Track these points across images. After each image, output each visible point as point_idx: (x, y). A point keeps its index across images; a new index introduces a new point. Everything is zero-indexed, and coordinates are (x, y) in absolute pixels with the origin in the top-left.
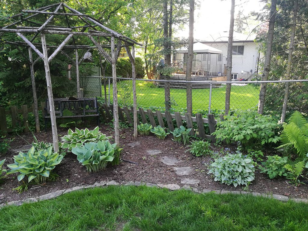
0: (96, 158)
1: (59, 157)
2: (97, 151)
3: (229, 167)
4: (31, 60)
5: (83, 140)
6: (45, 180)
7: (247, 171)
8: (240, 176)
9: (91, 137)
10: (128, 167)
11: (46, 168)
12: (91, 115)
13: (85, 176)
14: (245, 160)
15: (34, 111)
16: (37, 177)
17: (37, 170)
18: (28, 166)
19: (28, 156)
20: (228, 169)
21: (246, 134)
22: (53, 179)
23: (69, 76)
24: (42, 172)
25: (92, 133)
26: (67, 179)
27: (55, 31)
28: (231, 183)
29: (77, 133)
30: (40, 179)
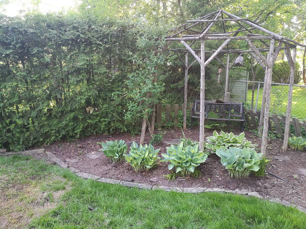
0: (240, 164)
1: (204, 156)
2: (241, 157)
4: (186, 65)
5: (227, 144)
6: (189, 174)
9: (235, 142)
10: (274, 182)
11: (192, 163)
12: (236, 120)
13: (227, 179)
15: (184, 110)
16: (183, 170)
17: (184, 164)
18: (177, 158)
19: (178, 149)
22: (196, 175)
23: (219, 80)
24: (188, 167)
25: (237, 137)
26: (209, 179)
27: (214, 37)
29: (222, 136)
30: (185, 173)
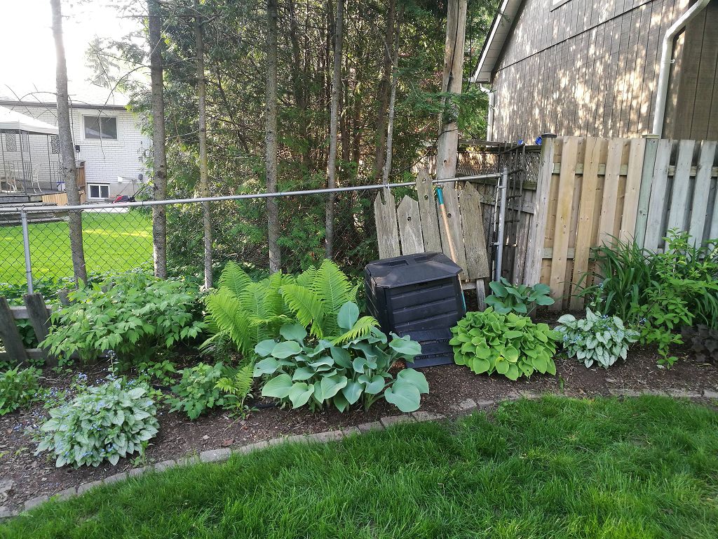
3: (90, 421)
7: (139, 416)
8: (123, 435)
14: (130, 392)
20: (89, 427)
21: (126, 329)
28: (102, 460)
